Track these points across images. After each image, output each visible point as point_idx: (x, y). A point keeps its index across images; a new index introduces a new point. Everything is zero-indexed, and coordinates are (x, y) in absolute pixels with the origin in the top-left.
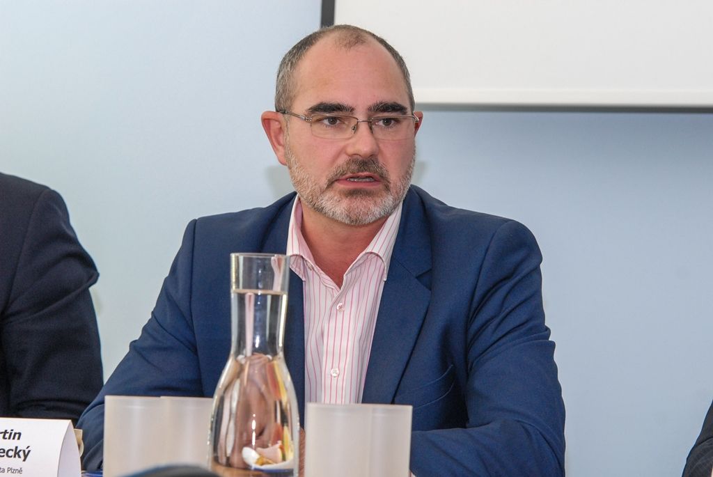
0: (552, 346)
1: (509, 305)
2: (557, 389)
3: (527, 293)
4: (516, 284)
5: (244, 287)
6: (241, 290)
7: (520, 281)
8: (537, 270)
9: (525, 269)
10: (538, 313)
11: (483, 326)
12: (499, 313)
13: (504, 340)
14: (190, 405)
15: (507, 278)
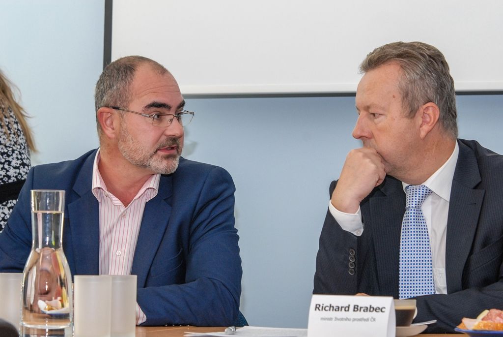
0: (237, 238)
1: (214, 215)
2: (239, 261)
3: (225, 208)
4: (219, 203)
5: (38, 210)
6: (36, 211)
7: (222, 201)
8: (232, 196)
9: (226, 194)
10: (231, 219)
11: (199, 225)
12: (208, 218)
13: (210, 232)
14: (12, 277)
15: (215, 199)
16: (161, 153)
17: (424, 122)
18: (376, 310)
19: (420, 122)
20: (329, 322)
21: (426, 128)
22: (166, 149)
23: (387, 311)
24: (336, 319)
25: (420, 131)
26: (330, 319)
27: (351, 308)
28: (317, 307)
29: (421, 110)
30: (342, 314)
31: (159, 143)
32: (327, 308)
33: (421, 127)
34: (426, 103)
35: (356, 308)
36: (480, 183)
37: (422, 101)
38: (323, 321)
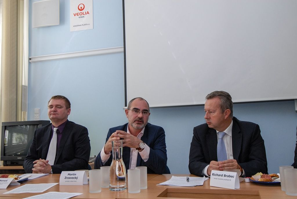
16: (136, 122)
17: (226, 115)
18: (231, 177)
19: (225, 115)
20: (216, 180)
21: (226, 116)
22: (138, 121)
23: (235, 177)
24: (219, 179)
25: (225, 117)
26: (217, 179)
27: (223, 175)
28: (213, 174)
29: (225, 111)
30: (220, 177)
31: (135, 119)
32: (216, 175)
33: (225, 116)
34: (227, 109)
35: (225, 176)
36: (240, 132)
37: (226, 108)
38: (214, 179)
